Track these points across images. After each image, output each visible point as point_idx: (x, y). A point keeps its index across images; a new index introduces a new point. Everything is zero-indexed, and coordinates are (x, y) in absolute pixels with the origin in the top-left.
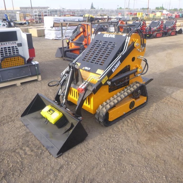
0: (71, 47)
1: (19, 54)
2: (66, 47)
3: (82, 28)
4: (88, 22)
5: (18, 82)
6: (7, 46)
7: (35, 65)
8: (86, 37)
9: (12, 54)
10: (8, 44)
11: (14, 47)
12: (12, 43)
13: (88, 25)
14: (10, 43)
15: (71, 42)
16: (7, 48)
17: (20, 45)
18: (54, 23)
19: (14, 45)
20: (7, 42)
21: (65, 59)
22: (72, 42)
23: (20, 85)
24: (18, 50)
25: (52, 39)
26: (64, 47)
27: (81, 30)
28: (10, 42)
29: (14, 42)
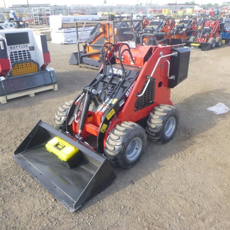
0: (89, 51)
1: (31, 59)
2: (81, 52)
3: (102, 28)
4: (109, 21)
5: (32, 93)
6: (17, 50)
7: (50, 72)
8: (107, 39)
9: (23, 59)
10: (18, 47)
11: (25, 51)
12: (23, 46)
13: (108, 24)
14: (21, 47)
15: (88, 45)
16: (18, 52)
17: (32, 49)
18: (63, 24)
19: (26, 49)
20: (18, 45)
21: (81, 67)
22: (90, 45)
23: (34, 95)
24: (30, 55)
25: (61, 43)
26: (80, 51)
27: (101, 30)
28: (21, 45)
29: (25, 45)
